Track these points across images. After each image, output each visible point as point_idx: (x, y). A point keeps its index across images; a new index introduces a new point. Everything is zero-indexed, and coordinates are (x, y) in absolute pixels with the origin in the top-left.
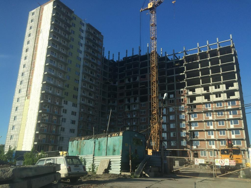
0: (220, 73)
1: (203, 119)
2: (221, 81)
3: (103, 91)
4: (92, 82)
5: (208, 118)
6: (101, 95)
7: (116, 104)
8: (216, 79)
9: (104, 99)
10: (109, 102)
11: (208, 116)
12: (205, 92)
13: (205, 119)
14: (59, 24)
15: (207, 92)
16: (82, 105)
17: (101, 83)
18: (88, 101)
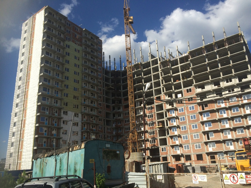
0: (231, 65)
1: (217, 117)
2: (232, 73)
3: (106, 97)
4: (93, 89)
5: (223, 116)
6: (104, 102)
7: (121, 110)
8: (227, 71)
9: (108, 107)
10: (114, 109)
11: (222, 114)
12: (216, 87)
13: (219, 117)
14: (53, 32)
15: (218, 87)
16: (84, 114)
17: (104, 90)
18: (90, 110)
